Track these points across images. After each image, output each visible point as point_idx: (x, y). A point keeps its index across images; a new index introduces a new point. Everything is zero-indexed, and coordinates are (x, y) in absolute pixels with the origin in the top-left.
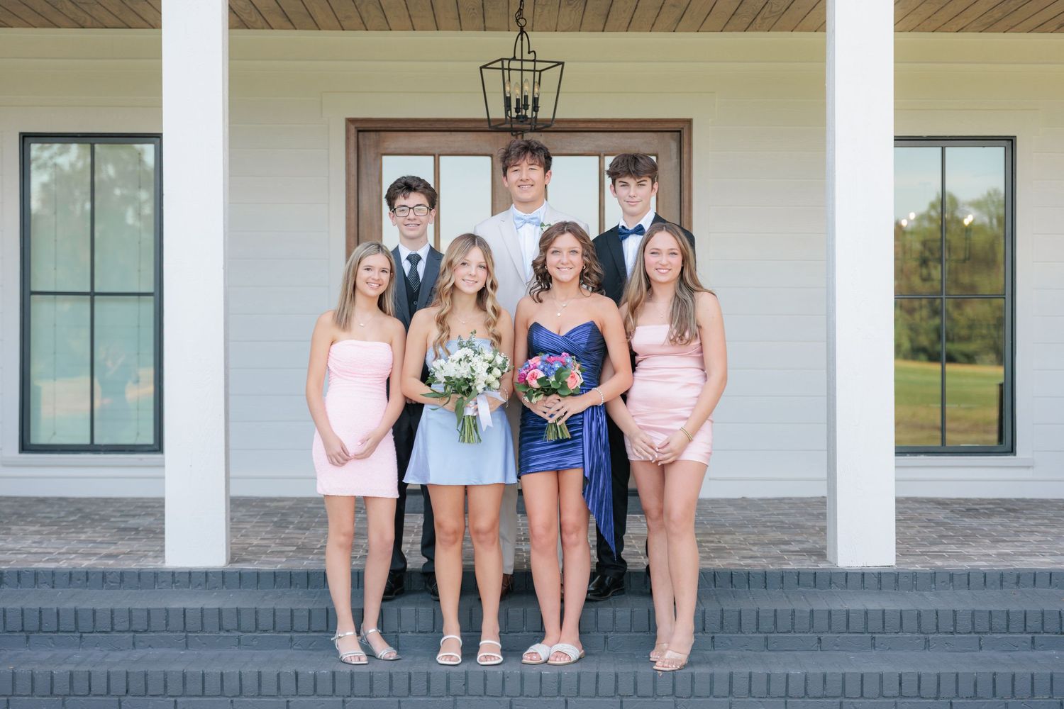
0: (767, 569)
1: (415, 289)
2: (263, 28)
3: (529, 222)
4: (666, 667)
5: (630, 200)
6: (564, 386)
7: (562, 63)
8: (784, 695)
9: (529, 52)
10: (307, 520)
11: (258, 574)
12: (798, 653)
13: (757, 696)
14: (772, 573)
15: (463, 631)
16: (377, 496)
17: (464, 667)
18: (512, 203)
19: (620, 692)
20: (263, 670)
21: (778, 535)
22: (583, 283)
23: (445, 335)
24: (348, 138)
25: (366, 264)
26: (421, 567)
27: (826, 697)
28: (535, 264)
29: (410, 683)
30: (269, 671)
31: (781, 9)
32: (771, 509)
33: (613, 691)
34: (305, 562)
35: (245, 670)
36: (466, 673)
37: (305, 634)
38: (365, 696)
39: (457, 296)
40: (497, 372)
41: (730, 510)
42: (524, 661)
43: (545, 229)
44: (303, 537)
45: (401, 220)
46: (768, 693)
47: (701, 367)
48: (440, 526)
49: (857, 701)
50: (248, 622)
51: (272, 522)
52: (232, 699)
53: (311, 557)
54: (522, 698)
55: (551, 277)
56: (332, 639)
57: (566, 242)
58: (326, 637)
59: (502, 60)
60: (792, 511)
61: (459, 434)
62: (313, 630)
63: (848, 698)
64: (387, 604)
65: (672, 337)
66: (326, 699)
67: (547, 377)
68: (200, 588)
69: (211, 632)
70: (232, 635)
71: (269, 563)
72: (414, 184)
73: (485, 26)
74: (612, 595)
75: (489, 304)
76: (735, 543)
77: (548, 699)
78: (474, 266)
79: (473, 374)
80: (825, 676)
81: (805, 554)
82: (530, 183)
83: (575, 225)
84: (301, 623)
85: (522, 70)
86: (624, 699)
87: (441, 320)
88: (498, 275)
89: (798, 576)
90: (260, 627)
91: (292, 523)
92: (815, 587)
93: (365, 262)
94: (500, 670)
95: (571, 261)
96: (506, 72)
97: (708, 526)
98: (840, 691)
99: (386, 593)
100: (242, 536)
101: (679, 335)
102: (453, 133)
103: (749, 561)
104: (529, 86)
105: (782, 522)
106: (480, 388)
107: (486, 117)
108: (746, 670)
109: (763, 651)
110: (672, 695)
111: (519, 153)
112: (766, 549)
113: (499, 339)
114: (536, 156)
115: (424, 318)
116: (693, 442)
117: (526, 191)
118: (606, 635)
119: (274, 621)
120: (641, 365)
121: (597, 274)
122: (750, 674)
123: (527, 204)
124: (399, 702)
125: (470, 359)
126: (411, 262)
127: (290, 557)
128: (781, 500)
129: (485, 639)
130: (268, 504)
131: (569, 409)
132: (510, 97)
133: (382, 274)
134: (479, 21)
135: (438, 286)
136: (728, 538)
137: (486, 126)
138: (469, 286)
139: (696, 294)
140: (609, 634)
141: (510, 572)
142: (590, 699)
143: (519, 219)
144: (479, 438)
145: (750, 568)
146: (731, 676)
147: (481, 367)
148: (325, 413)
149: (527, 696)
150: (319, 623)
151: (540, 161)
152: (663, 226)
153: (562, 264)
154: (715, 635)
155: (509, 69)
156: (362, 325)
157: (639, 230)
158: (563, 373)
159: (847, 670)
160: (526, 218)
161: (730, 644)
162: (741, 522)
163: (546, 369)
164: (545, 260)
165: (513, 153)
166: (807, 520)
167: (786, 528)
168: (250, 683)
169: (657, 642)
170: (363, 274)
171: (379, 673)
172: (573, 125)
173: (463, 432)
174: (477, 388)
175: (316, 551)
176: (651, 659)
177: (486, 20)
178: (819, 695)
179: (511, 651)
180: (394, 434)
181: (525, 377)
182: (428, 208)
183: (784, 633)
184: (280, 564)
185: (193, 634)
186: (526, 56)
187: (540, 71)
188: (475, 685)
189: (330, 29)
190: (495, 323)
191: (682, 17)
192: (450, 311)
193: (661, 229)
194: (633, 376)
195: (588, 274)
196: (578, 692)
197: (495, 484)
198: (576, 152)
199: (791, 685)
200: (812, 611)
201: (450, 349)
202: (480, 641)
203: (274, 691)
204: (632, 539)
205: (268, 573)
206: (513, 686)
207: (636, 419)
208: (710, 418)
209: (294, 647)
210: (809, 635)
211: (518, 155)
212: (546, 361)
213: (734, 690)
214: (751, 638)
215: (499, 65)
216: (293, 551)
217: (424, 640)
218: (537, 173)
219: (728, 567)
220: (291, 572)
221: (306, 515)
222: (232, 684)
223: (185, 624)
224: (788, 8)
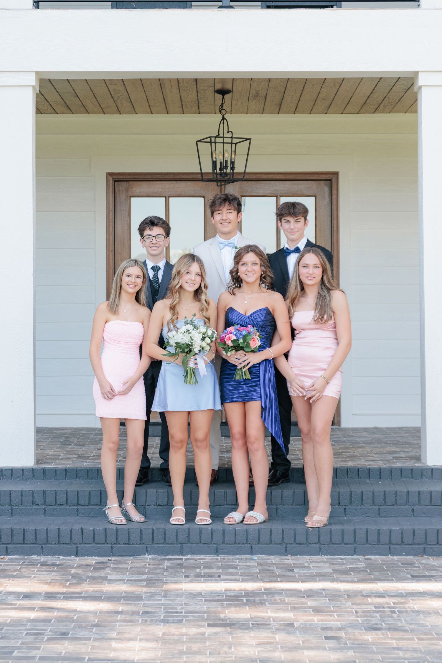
0: (381, 467)
1: (157, 288)
2: (51, 113)
3: (228, 246)
4: (314, 525)
5: (291, 231)
6: (248, 345)
7: (250, 139)
8: (388, 543)
9: (228, 132)
10: (83, 440)
11: (55, 470)
12: (399, 519)
13: (371, 543)
14: (384, 469)
15: (186, 505)
16: (133, 418)
17: (187, 526)
18: (217, 233)
19: (285, 541)
20: (62, 527)
21: (394, 449)
22: (262, 283)
23: (175, 317)
24: (107, 186)
25: (128, 273)
26: (159, 466)
27: (415, 544)
28: (231, 272)
29: (153, 536)
30: (65, 528)
31: (395, 101)
32: (392, 434)
33: (281, 541)
34: (85, 464)
35: (50, 528)
36: (189, 529)
37: (87, 507)
38: (125, 544)
39: (182, 292)
40: (208, 340)
41: (365, 434)
42: (225, 522)
43: (237, 250)
44: (81, 450)
45: (147, 244)
46: (379, 541)
47: (335, 337)
48: (172, 437)
49: (435, 546)
50: (50, 499)
51: (60, 442)
52: (42, 545)
53: (88, 461)
54: (223, 545)
55: (242, 280)
56: (104, 509)
57: (250, 257)
58: (100, 508)
59: (210, 137)
60: (406, 435)
61: (184, 378)
62: (91, 504)
63: (429, 544)
64: (138, 488)
65: (316, 319)
66: (101, 546)
67: (238, 339)
68: (18, 479)
69: (27, 506)
70: (40, 507)
71: (62, 464)
72: (156, 221)
73: (199, 111)
74: (282, 483)
75: (203, 297)
76: (364, 453)
77: (240, 545)
78: (193, 274)
79: (192, 341)
80: (414, 531)
81: (408, 459)
82: (228, 221)
83: (256, 247)
84: (84, 500)
85: (223, 143)
86: (288, 546)
87: (173, 308)
88: (208, 280)
89: (401, 471)
90: (58, 502)
91: (73, 442)
92: (412, 478)
93: (127, 272)
94: (209, 527)
95: (253, 270)
96: (213, 144)
97: (348, 444)
98: (424, 540)
99: (138, 481)
100: (41, 449)
101: (320, 317)
102: (178, 182)
103: (371, 463)
104: (228, 153)
105: (398, 441)
106: (196, 351)
107: (200, 171)
108: (364, 527)
109: (377, 517)
110: (318, 543)
111: (221, 203)
112: (383, 456)
113: (209, 319)
114: (232, 204)
115: (161, 306)
116: (329, 384)
117: (225, 226)
118: (277, 507)
119: (67, 499)
120: (297, 336)
121: (271, 277)
122: (367, 530)
123: (227, 235)
124: (147, 547)
125: (190, 332)
126: (154, 271)
127: (74, 461)
128: (400, 429)
129: (200, 509)
130: (55, 431)
131: (251, 361)
132: (216, 161)
133: (137, 279)
134: (195, 108)
135: (170, 286)
136: (360, 450)
137: (199, 177)
138: (190, 286)
139: (331, 292)
140: (279, 507)
141: (216, 468)
142: (266, 546)
143: (221, 243)
144: (196, 380)
145: (370, 466)
146: (355, 531)
147: (197, 337)
148: (101, 366)
149: (227, 544)
150: (95, 500)
151: (234, 207)
152: (310, 249)
153: (248, 272)
154: (347, 507)
155: (215, 143)
156: (125, 311)
157: (297, 250)
158: (248, 337)
159: (428, 527)
160: (225, 243)
161: (356, 512)
162: (370, 441)
163: (238, 334)
164: (238, 269)
165: (217, 202)
166: (415, 440)
167: (400, 444)
168: (53, 536)
169: (309, 511)
170: (125, 279)
171: (135, 529)
172: (259, 176)
173: (186, 377)
174: (195, 350)
175: (90, 458)
176: (305, 521)
177: (200, 108)
178: (410, 542)
179: (217, 517)
180: (144, 379)
181: (224, 338)
182: (165, 237)
183: (391, 505)
184: (68, 465)
185: (16, 507)
186: (226, 135)
187: (236, 144)
188: (194, 537)
189: (95, 114)
190: (207, 310)
191: (330, 106)
192: (178, 302)
193: (309, 251)
194: (292, 342)
195: (264, 278)
196: (259, 541)
197: (208, 410)
198: (261, 194)
199: (393, 536)
200: (408, 492)
201: (177, 325)
202: (197, 509)
203: (68, 541)
204: (297, 451)
205: (62, 470)
206: (218, 537)
207: (293, 369)
208: (340, 369)
209: (80, 515)
210: (406, 507)
211: (220, 204)
212: (238, 330)
213: (357, 540)
214: (369, 509)
215: (209, 140)
216: (76, 458)
217: (162, 510)
218: (232, 215)
219: (357, 466)
220: (76, 469)
221: (81, 438)
222: (42, 537)
223: (10, 500)
224: (400, 100)
